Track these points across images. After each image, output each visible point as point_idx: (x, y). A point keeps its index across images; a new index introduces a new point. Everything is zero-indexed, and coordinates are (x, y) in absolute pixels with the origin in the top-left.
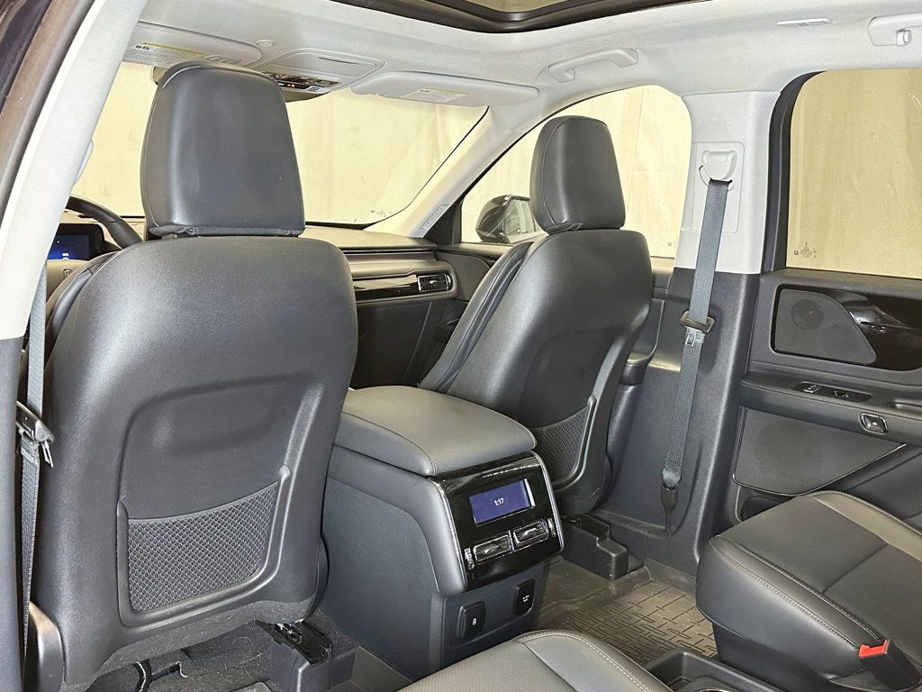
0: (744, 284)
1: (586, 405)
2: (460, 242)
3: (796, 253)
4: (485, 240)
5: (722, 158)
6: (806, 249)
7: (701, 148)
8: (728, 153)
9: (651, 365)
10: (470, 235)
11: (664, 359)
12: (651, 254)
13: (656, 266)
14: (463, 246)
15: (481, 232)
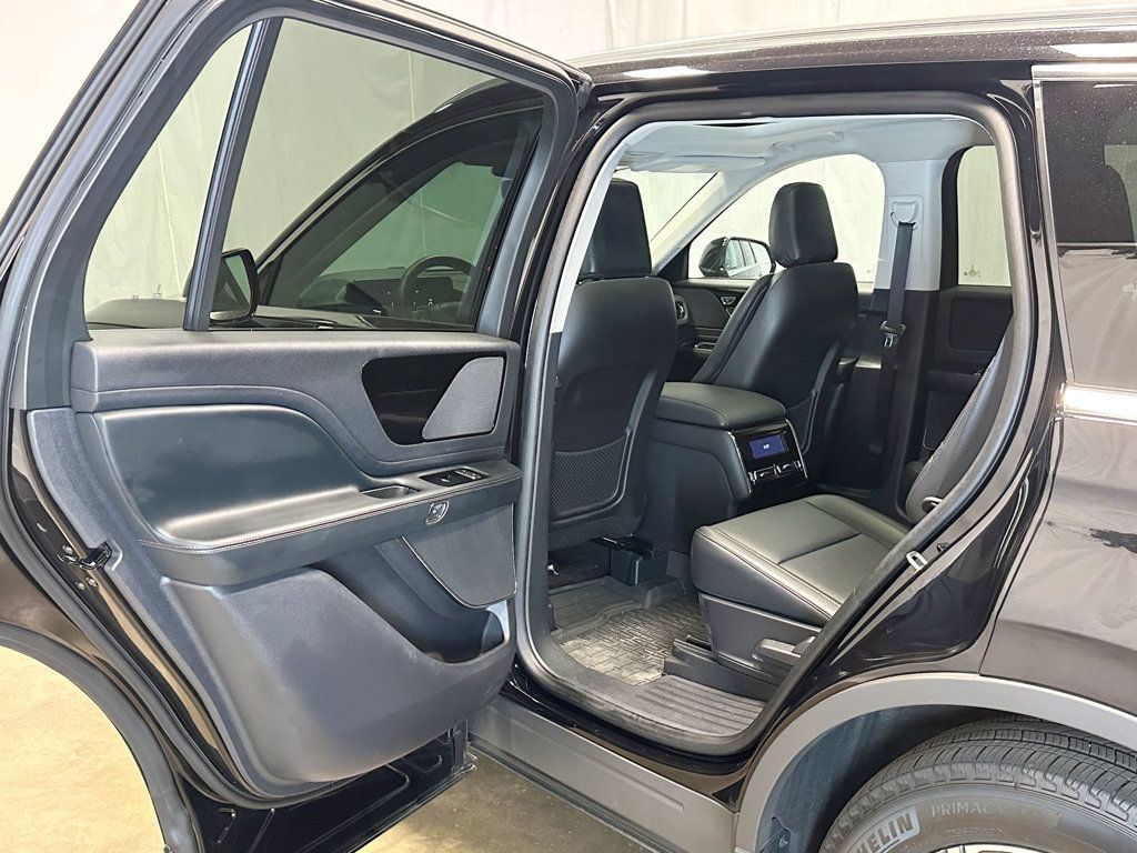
0: (927, 298)
1: (810, 395)
2: (687, 278)
3: (965, 274)
4: (707, 275)
5: (908, 207)
6: (973, 271)
7: (892, 200)
8: (912, 203)
9: (857, 365)
10: (695, 273)
11: (867, 360)
12: (857, 280)
13: (862, 289)
14: (691, 281)
15: (705, 269)
